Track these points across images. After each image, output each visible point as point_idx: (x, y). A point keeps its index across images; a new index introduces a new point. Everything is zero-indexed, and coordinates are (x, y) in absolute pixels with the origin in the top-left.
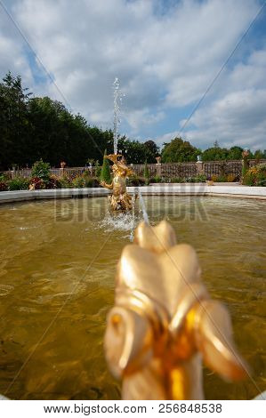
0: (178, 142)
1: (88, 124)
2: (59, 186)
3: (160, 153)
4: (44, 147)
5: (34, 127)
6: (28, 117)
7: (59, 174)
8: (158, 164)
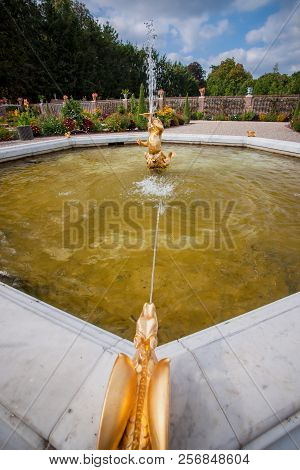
0: (229, 64)
1: (119, 38)
2: (94, 130)
3: (205, 79)
4: (70, 72)
5: (55, 46)
6: (46, 28)
7: (91, 108)
8: (202, 97)
